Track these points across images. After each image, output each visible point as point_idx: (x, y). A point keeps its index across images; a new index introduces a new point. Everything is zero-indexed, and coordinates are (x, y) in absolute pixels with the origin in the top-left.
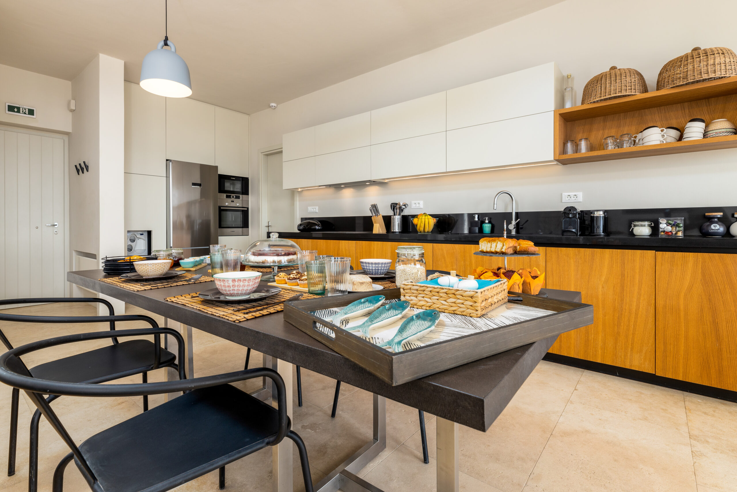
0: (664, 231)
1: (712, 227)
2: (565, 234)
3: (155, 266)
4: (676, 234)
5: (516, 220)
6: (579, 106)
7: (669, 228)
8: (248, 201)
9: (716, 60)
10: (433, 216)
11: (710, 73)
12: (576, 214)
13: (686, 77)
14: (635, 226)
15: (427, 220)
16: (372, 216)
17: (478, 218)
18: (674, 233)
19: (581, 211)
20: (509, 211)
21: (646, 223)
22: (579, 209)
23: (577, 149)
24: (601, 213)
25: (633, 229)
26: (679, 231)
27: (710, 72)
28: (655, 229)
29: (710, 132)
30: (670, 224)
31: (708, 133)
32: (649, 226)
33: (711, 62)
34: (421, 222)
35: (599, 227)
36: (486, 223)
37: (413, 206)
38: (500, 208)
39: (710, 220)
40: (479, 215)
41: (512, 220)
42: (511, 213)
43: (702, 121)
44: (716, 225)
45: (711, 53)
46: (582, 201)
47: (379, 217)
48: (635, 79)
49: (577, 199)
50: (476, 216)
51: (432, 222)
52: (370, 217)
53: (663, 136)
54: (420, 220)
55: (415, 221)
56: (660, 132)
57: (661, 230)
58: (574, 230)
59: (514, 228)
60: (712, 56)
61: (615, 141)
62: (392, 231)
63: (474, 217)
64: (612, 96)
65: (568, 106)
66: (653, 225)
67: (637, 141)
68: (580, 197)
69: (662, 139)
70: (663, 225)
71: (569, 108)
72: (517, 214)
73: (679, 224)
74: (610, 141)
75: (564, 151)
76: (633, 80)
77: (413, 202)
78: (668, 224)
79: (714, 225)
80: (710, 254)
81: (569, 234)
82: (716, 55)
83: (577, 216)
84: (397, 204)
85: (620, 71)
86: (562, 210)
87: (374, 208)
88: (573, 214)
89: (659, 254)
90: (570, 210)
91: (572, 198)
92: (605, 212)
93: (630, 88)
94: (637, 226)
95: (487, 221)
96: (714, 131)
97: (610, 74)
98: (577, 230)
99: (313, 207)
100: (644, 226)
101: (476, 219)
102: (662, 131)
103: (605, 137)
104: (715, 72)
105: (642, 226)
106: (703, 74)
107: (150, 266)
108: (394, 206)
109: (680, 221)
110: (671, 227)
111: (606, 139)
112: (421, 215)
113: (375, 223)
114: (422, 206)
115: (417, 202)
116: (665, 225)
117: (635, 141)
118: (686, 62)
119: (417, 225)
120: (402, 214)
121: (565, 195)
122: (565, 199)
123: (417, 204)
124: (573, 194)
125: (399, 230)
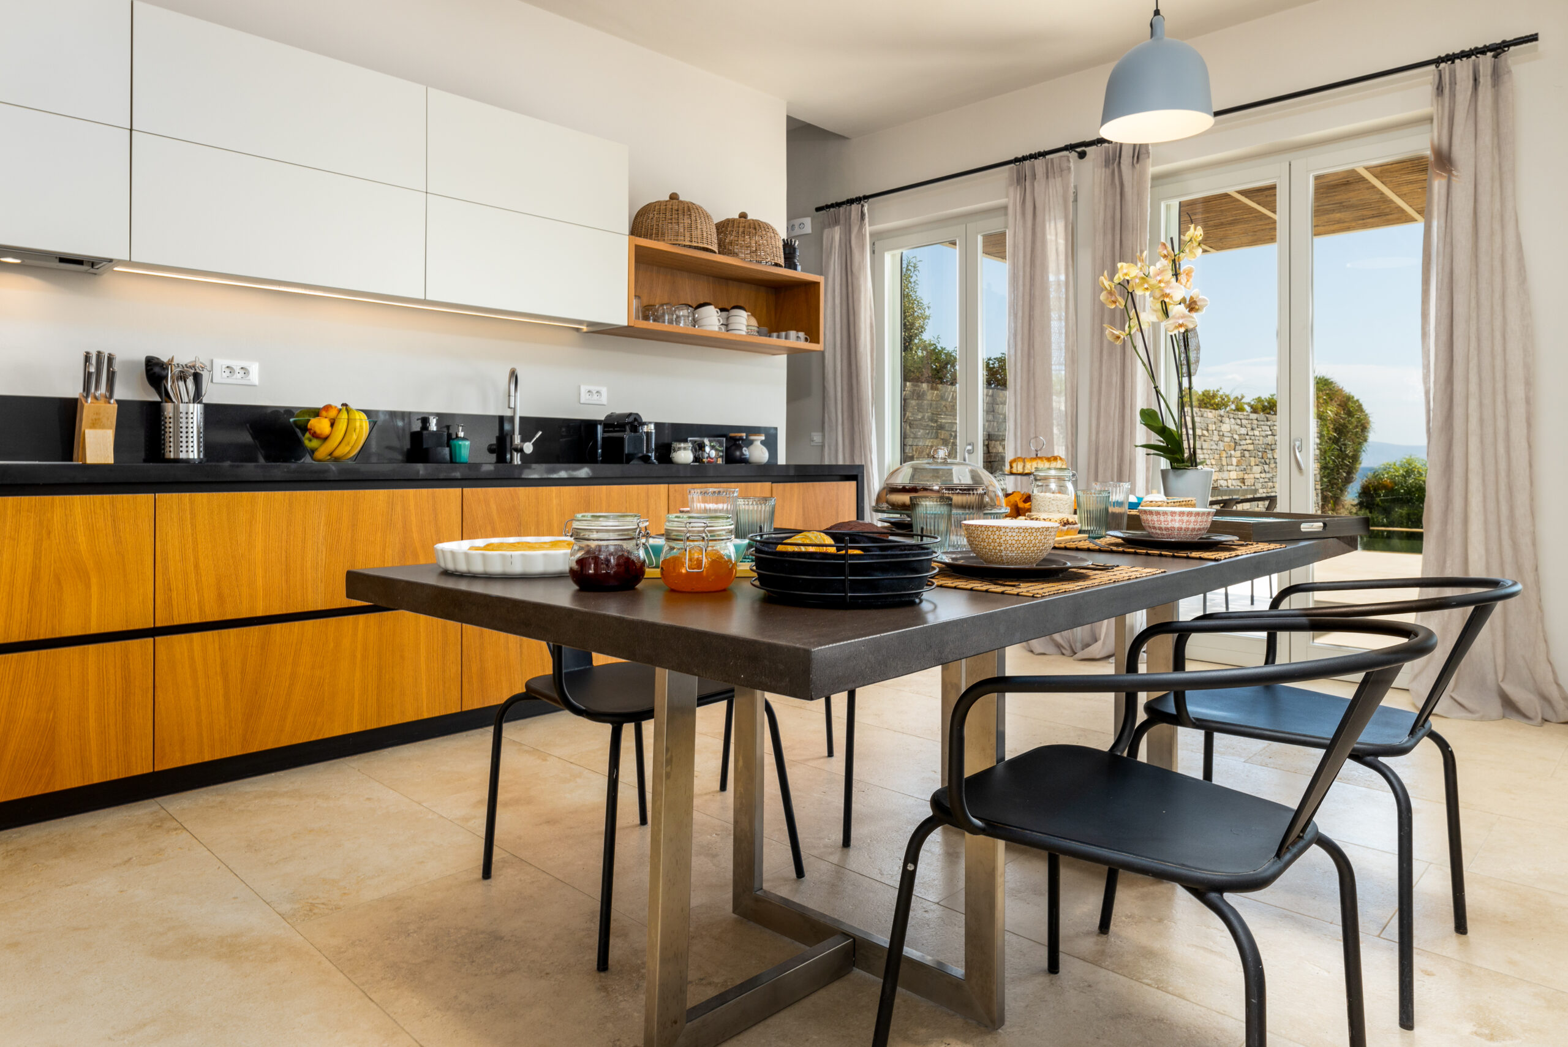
3: (1023, 534)
4: (717, 460)
7: (713, 453)
10: (370, 414)
21: (689, 445)
24: (652, 427)
25: (673, 453)
26: (720, 456)
36: (460, 439)
37: (221, 375)
39: (736, 442)
46: (605, 402)
47: (110, 402)
49: (600, 399)
53: (719, 320)
57: (706, 455)
63: (428, 423)
68: (604, 395)
69: (719, 324)
73: (720, 446)
77: (221, 363)
90: (636, 419)
91: (594, 396)
95: (461, 434)
100: (685, 449)
102: (717, 313)
107: (1010, 534)
110: (715, 451)
113: (96, 427)
114: (254, 379)
115: (235, 363)
119: (325, 439)
120: (204, 401)
121: (584, 389)
122: (585, 398)
123: (237, 369)
124: (594, 389)
125: (199, 451)
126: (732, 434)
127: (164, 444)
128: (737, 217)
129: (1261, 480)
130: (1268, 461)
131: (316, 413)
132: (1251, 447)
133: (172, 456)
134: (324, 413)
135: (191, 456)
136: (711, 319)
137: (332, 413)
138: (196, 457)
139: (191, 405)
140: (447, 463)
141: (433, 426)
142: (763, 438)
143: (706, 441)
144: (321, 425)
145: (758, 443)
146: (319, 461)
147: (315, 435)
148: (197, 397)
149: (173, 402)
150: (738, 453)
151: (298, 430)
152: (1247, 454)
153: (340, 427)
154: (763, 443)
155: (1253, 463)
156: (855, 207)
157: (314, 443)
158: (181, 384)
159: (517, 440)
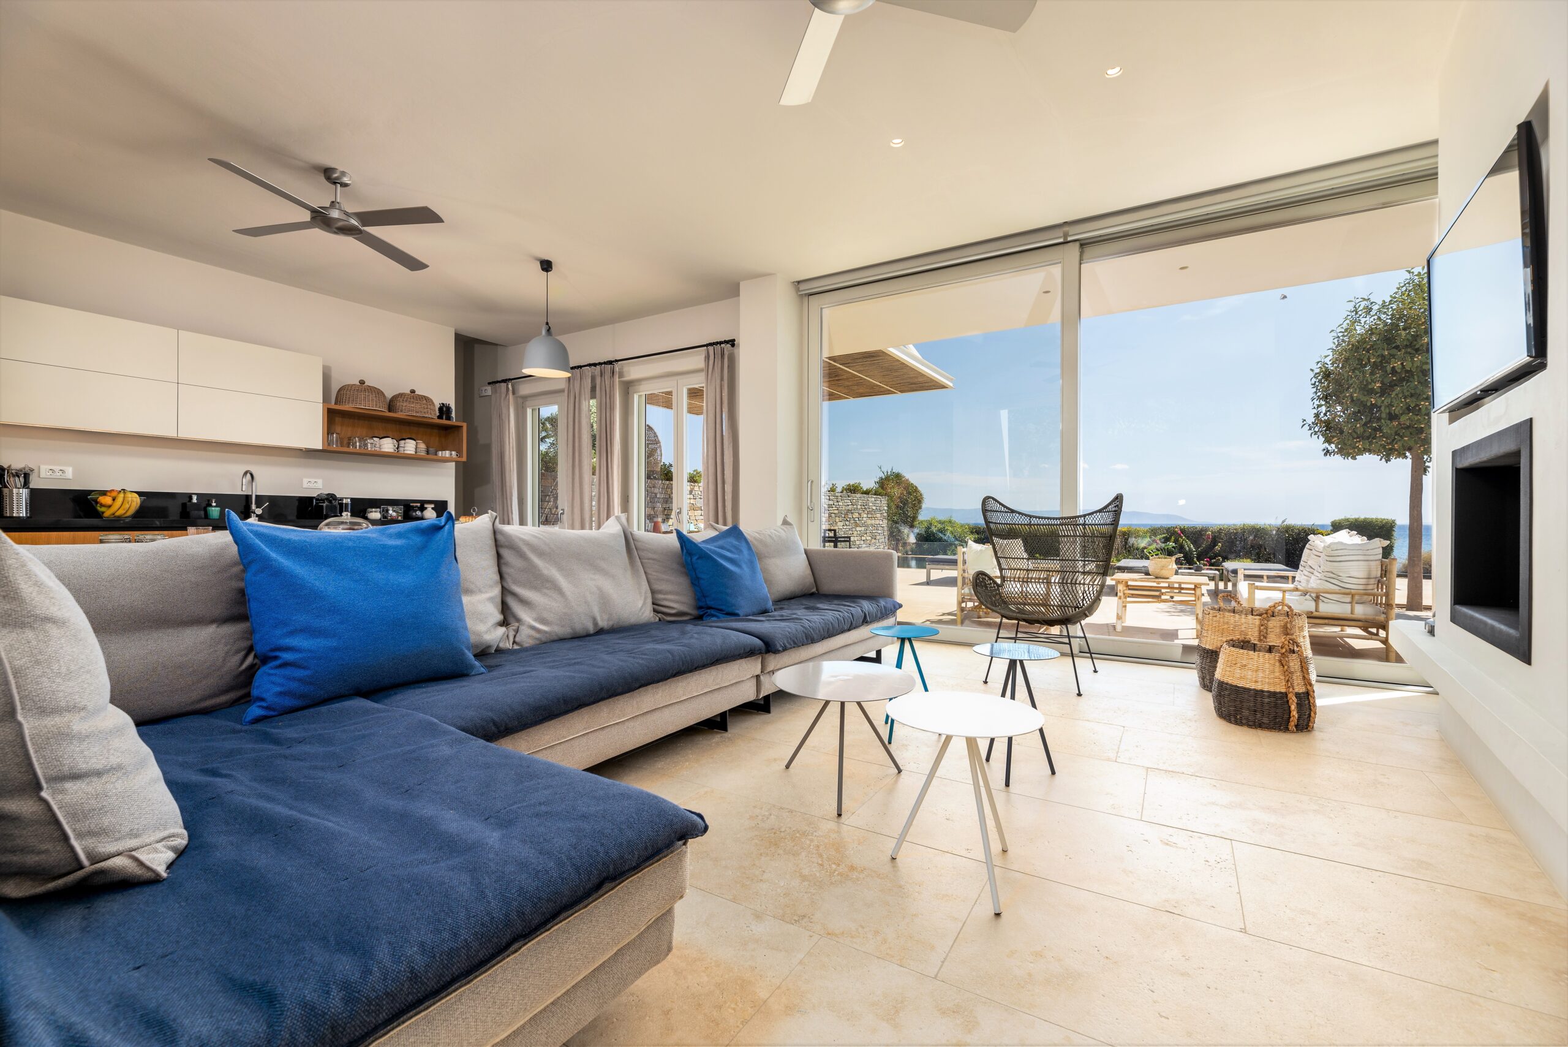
10: (140, 494)
14: (370, 511)
21: (379, 510)
24: (349, 500)
25: (367, 514)
32: (381, 512)
36: (213, 507)
37: (46, 474)
39: (413, 508)
46: (322, 488)
49: (316, 485)
50: (195, 497)
56: (393, 443)
61: (361, 440)
63: (191, 499)
68: (321, 484)
69: (393, 448)
77: (46, 468)
83: (337, 502)
91: (313, 484)
92: (352, 500)
95: (214, 504)
105: (374, 512)
114: (69, 475)
115: (57, 468)
119: (110, 506)
120: (31, 487)
121: (305, 481)
122: (305, 485)
123: (57, 471)
124: (313, 480)
125: (27, 513)
126: (411, 504)
127: (3, 509)
128: (408, 392)
129: (843, 530)
130: (848, 519)
131: (104, 493)
132: (836, 512)
133: (8, 515)
134: (109, 494)
135: (21, 515)
136: (387, 445)
137: (114, 494)
138: (24, 515)
139: (21, 490)
140: (202, 519)
141: (195, 500)
142: (433, 506)
143: (390, 508)
144: (106, 500)
145: (430, 509)
146: (107, 517)
147: (102, 505)
148: (26, 484)
149: (8, 488)
150: (414, 514)
151: (93, 502)
152: (833, 515)
153: (119, 500)
154: (433, 508)
155: (837, 521)
156: (503, 385)
157: (103, 509)
158: (17, 478)
159: (254, 507)
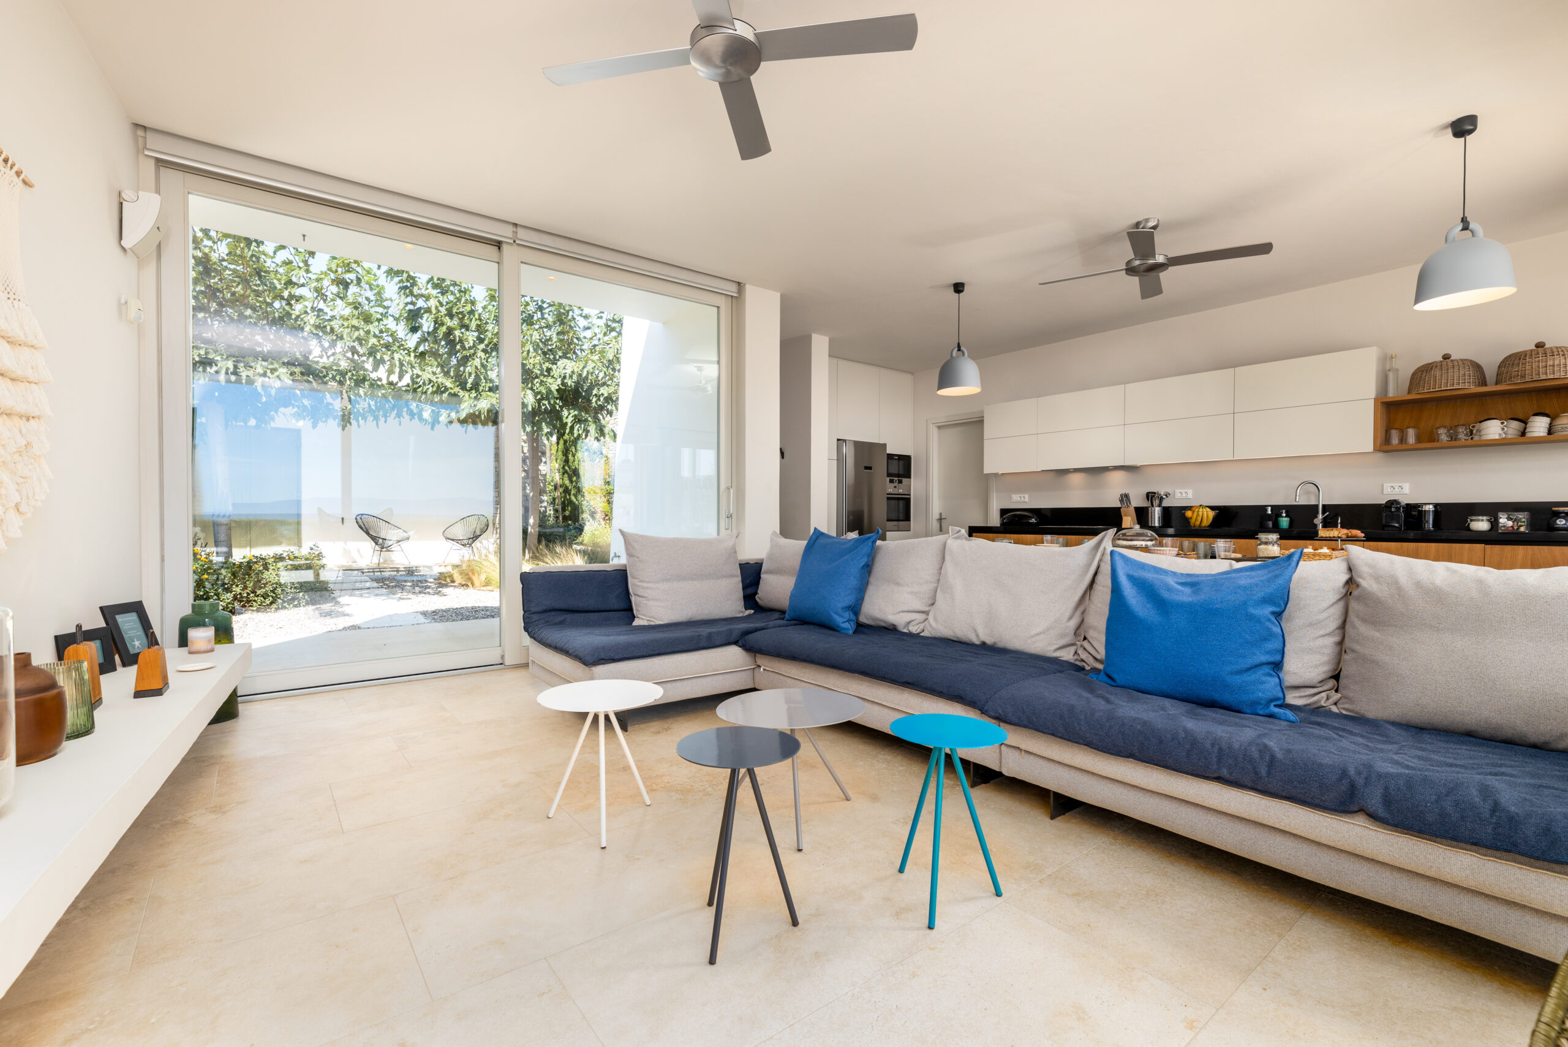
0: (1504, 526)
1: (1558, 522)
2: (1386, 529)
4: (1518, 529)
5: (1323, 513)
6: (1403, 395)
7: (1510, 523)
8: (910, 486)
9: (1556, 361)
10: (1212, 508)
11: (1548, 375)
12: (1400, 508)
13: (1523, 376)
14: (1471, 520)
15: (1205, 513)
16: (1121, 508)
17: (1272, 511)
18: (1515, 528)
19: (1407, 504)
20: (1313, 502)
21: (1485, 518)
22: (1404, 501)
23: (1403, 440)
24: (1431, 506)
25: (1469, 524)
26: (1521, 526)
27: (1548, 373)
28: (1494, 523)
29: (1556, 427)
30: (1512, 519)
31: (1553, 427)
32: (1488, 520)
33: (1550, 363)
34: (1198, 515)
35: (1428, 522)
36: (1283, 517)
37: (1178, 495)
38: (1302, 500)
39: (1557, 515)
40: (1272, 506)
41: (1318, 513)
42: (1317, 506)
43: (1547, 415)
44: (1562, 520)
45: (1551, 354)
46: (1408, 493)
47: (1131, 508)
48: (1470, 372)
49: (1402, 490)
50: (1269, 508)
51: (1211, 514)
52: (1119, 509)
53: (1503, 429)
54: (1195, 514)
55: (1189, 514)
56: (1500, 425)
57: (1501, 525)
58: (1397, 525)
59: (1321, 522)
60: (1552, 357)
61: (1449, 430)
62: (1150, 525)
63: (1267, 510)
64: (1443, 389)
65: (1392, 394)
66: (1493, 520)
67: (1474, 432)
68: (1407, 488)
69: (1501, 432)
70: (1503, 520)
71: (1391, 397)
72: (1324, 506)
73: (1521, 519)
74: (1442, 431)
75: (1387, 440)
76: (1467, 373)
77: (1178, 491)
78: (1509, 519)
79: (1560, 520)
80: (1539, 547)
81: (1390, 529)
82: (1556, 356)
83: (1402, 510)
84: (1155, 493)
85: (1453, 363)
86: (1384, 502)
87: (1125, 498)
88: (1397, 508)
89: (1488, 547)
90: (1392, 503)
91: (1397, 489)
92: (1436, 505)
93: (1463, 381)
94: (1474, 520)
95: (1284, 515)
96: (1560, 426)
97: (1441, 365)
98: (1401, 525)
99: (1021, 495)
100: (1482, 520)
101: (1269, 512)
102: (1502, 423)
103: (1437, 425)
104: (1554, 374)
105: (1478, 520)
106: (1541, 374)
108: (1150, 496)
109: (1523, 516)
110: (1513, 522)
111: (1438, 428)
112: (1196, 507)
113: (1125, 516)
114: (1190, 496)
115: (1183, 491)
116: (1506, 520)
117: (1471, 431)
118: (1524, 361)
119: (1191, 519)
120: (1164, 506)
121: (1387, 486)
122: (1387, 491)
123: (1184, 493)
124: (1396, 485)
125: (1159, 524)
126: (1554, 509)
134: (1191, 509)
137: (1194, 509)
143: (1504, 517)
146: (1192, 527)
147: (1188, 518)
148: (1160, 504)
149: (1156, 506)
